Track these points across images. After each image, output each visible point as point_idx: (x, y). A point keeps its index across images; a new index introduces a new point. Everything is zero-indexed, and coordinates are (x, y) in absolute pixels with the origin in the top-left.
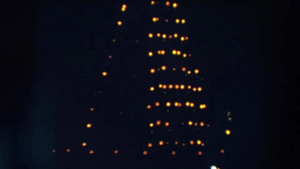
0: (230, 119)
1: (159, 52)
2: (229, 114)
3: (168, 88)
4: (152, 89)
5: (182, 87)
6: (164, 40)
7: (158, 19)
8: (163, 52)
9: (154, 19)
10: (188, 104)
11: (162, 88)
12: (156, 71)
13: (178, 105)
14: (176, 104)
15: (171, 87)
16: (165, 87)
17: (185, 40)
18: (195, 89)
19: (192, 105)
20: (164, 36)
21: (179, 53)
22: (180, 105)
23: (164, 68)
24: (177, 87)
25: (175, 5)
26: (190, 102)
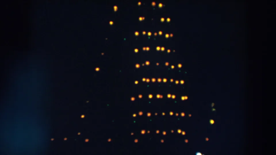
0: (214, 110)
1: (144, 49)
2: (213, 105)
3: (151, 81)
4: (136, 82)
5: (165, 80)
6: (149, 38)
7: (144, 18)
8: (148, 49)
9: (141, 19)
10: (169, 96)
11: (145, 82)
12: (141, 66)
13: (160, 96)
14: (158, 96)
15: (154, 80)
16: (148, 80)
17: (169, 37)
18: (177, 82)
19: (174, 97)
20: (149, 34)
21: (163, 49)
22: (162, 97)
23: (147, 63)
24: (159, 80)
25: (160, 5)
26: (172, 94)
